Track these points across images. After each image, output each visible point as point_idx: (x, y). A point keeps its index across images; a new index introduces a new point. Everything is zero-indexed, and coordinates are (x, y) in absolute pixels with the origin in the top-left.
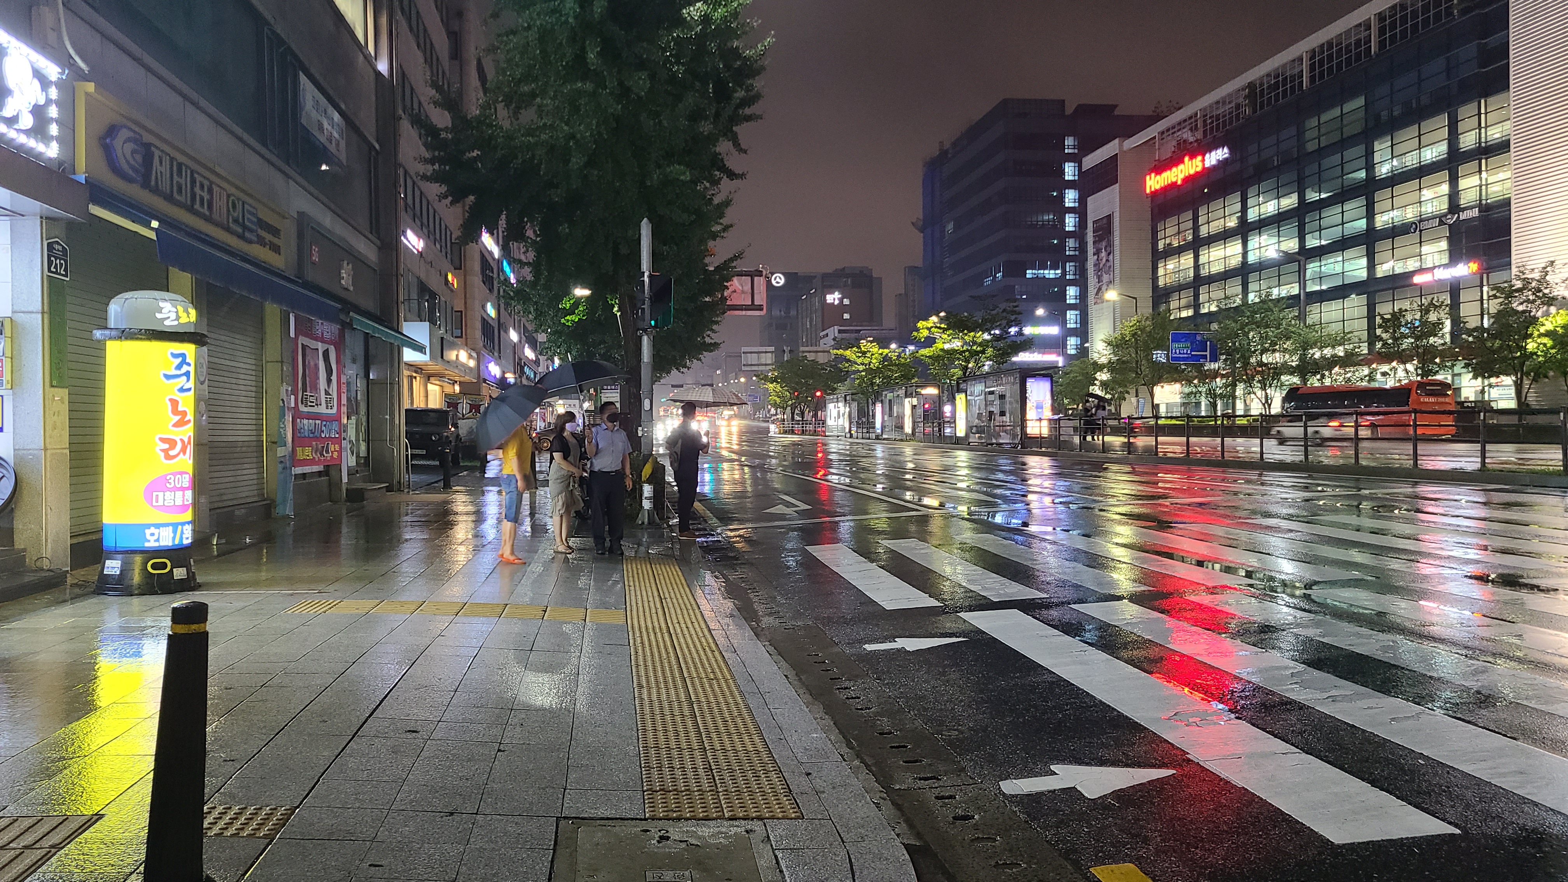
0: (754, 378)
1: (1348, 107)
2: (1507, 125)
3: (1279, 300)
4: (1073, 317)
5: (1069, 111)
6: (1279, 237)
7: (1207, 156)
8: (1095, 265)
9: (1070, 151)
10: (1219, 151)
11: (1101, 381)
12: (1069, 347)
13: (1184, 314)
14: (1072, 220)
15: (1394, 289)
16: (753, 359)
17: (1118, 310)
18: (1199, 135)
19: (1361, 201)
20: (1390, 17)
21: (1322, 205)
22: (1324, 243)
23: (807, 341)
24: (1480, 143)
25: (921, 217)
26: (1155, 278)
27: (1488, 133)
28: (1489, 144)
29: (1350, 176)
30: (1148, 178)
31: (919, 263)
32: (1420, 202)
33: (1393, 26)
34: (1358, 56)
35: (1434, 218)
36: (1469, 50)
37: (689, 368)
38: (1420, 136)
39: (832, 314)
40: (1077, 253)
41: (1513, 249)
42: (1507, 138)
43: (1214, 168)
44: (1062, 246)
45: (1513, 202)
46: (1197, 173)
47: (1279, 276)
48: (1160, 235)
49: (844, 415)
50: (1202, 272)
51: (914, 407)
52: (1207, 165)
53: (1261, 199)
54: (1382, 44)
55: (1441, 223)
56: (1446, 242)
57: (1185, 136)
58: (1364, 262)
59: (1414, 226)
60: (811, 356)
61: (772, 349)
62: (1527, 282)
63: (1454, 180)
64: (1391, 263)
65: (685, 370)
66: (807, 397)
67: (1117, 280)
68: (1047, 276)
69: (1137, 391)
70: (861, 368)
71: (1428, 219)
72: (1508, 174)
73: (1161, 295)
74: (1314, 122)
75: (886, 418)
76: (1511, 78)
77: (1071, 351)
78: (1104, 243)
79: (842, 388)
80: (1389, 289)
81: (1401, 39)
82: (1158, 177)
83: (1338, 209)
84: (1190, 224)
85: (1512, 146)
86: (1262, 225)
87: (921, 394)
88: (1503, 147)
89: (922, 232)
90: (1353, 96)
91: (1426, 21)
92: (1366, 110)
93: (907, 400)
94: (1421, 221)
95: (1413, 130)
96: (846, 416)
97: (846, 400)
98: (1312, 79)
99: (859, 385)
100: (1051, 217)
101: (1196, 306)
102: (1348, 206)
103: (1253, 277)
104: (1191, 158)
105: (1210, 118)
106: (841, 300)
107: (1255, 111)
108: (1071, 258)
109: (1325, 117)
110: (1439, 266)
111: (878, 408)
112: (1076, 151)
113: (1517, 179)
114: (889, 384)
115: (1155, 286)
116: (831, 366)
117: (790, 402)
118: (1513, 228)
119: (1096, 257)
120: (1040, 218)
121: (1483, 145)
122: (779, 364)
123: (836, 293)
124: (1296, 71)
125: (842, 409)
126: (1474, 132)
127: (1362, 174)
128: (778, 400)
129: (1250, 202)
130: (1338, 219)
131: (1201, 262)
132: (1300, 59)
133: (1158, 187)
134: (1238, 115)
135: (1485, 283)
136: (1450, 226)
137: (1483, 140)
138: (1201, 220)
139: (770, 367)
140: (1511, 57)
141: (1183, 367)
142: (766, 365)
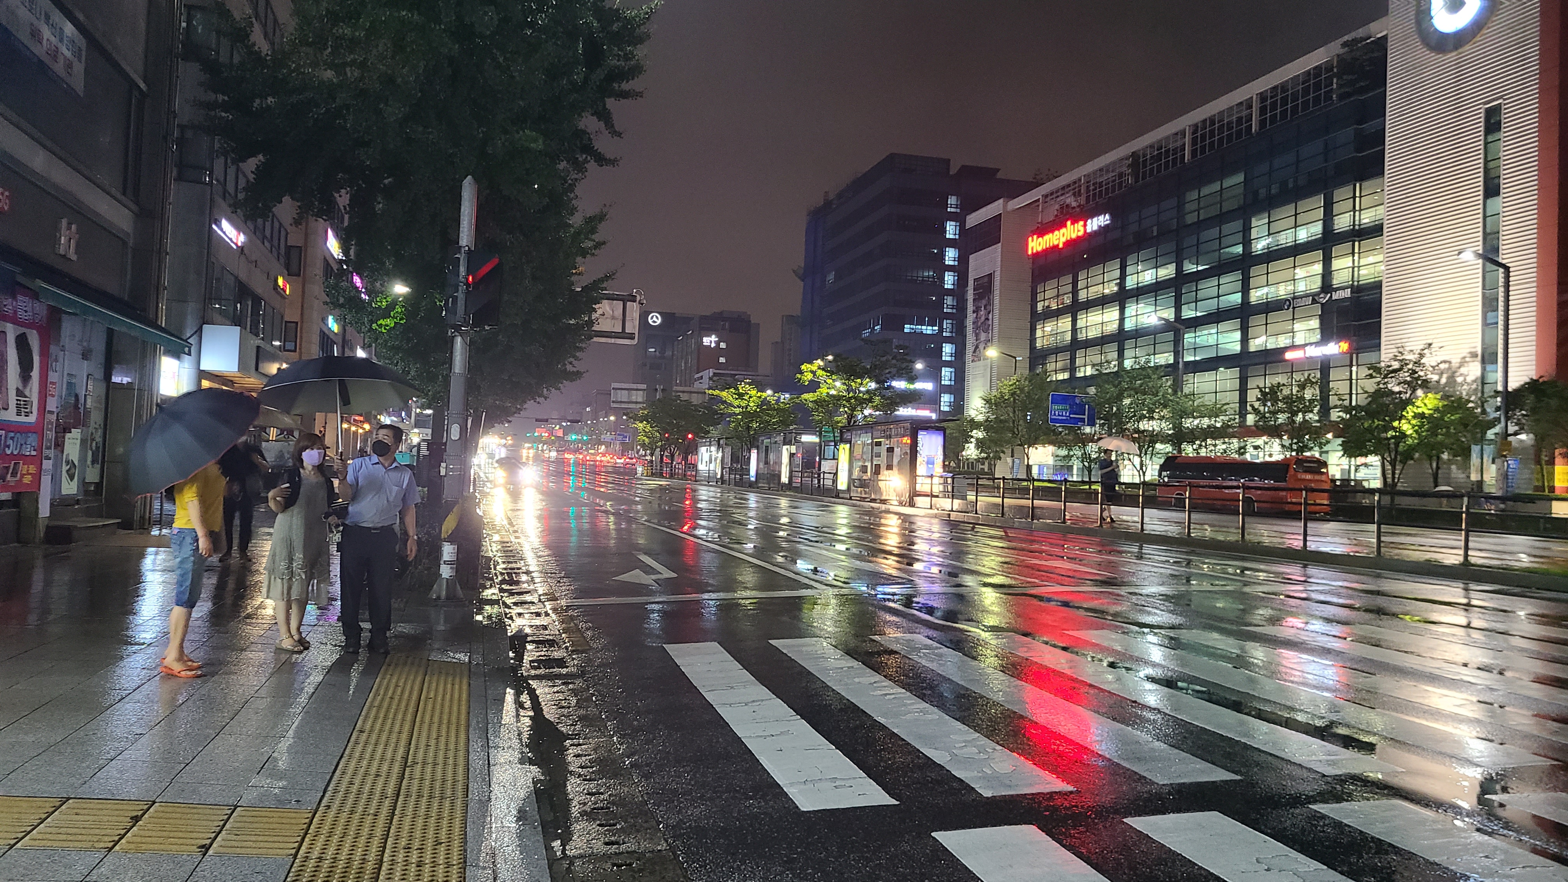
0: (624, 417)
1: (1228, 182)
2: (1381, 211)
3: (1157, 368)
4: (948, 374)
5: (953, 171)
6: (1156, 305)
7: (1089, 221)
8: (974, 323)
9: (953, 210)
10: (1101, 218)
11: (977, 439)
12: (942, 404)
13: (1061, 377)
14: (951, 278)
15: (1266, 364)
16: (623, 396)
17: (995, 370)
18: (1082, 200)
19: (1237, 276)
20: (1272, 97)
21: (1198, 277)
22: (1199, 314)
23: (680, 381)
24: (1354, 225)
25: (803, 265)
26: (1033, 340)
27: (1362, 217)
28: (1362, 227)
29: (1227, 250)
30: (1030, 239)
31: (796, 311)
32: (1294, 280)
33: (1274, 106)
34: (1239, 134)
35: (1307, 296)
36: (1345, 135)
37: (546, 398)
38: (1296, 215)
39: (708, 357)
40: (954, 311)
41: (1383, 331)
42: (1381, 222)
43: (1095, 234)
44: (940, 303)
45: (1384, 285)
46: (1078, 237)
47: (1154, 344)
48: (1040, 297)
49: (716, 459)
50: (1079, 336)
51: (792, 455)
52: (1089, 230)
53: (1139, 267)
54: (1262, 123)
55: (1314, 301)
56: (1318, 321)
57: (1068, 201)
58: (1238, 335)
59: (1288, 303)
60: (684, 397)
61: (644, 386)
62: (1404, 363)
63: (1327, 261)
64: (1264, 338)
65: (541, 400)
66: (678, 439)
67: (995, 339)
68: (924, 332)
69: (1012, 450)
70: (737, 410)
71: (1301, 297)
72: (1380, 258)
73: (1038, 357)
74: (1194, 195)
75: (761, 465)
76: (1386, 164)
77: (945, 408)
78: (984, 302)
79: (714, 432)
80: (1261, 364)
81: (1281, 119)
82: (1040, 239)
83: (1214, 281)
84: (1069, 288)
85: (1385, 230)
86: (1140, 293)
87: (800, 442)
88: (1376, 230)
89: (803, 281)
90: (1234, 172)
91: (1306, 104)
92: (1245, 185)
93: (785, 447)
94: (1294, 298)
95: (1290, 209)
96: (719, 461)
97: (719, 445)
98: (1194, 153)
99: (735, 429)
100: (931, 273)
101: (1072, 369)
102: (1224, 279)
103: (1129, 344)
104: (1073, 223)
105: (1093, 184)
106: (718, 343)
107: (1137, 181)
108: (948, 316)
109: (1206, 190)
110: (1311, 344)
111: (754, 454)
112: (958, 210)
113: (1388, 262)
114: (767, 430)
115: (1032, 347)
116: (705, 408)
117: (660, 444)
118: (1384, 310)
119: (975, 315)
120: (920, 274)
121: (1357, 227)
122: (650, 402)
123: (713, 336)
124: (1179, 144)
125: (714, 453)
126: (1347, 215)
127: (1239, 249)
128: (647, 440)
129: (1129, 270)
130: (1214, 292)
131: (1078, 326)
132: (1183, 133)
133: (1039, 249)
134: (1121, 184)
135: (1354, 363)
136: (1322, 304)
137: (1357, 223)
138: (1080, 285)
139: (641, 406)
140: (1387, 143)
141: (1060, 430)
142: (637, 403)
